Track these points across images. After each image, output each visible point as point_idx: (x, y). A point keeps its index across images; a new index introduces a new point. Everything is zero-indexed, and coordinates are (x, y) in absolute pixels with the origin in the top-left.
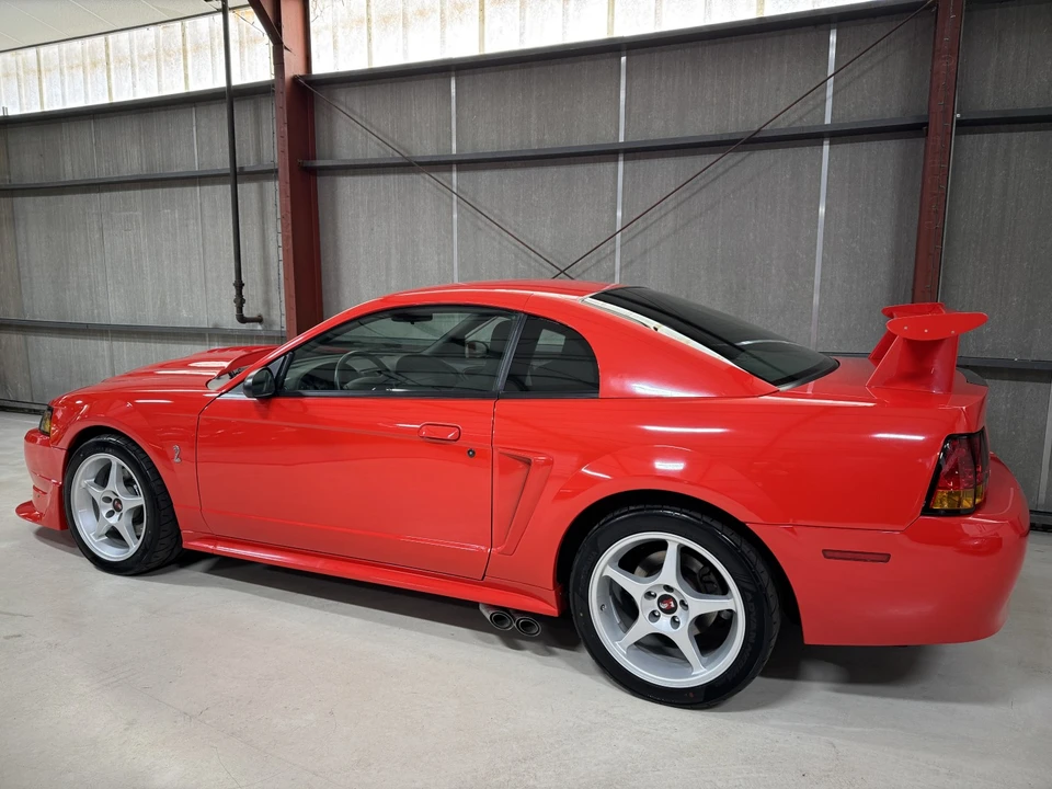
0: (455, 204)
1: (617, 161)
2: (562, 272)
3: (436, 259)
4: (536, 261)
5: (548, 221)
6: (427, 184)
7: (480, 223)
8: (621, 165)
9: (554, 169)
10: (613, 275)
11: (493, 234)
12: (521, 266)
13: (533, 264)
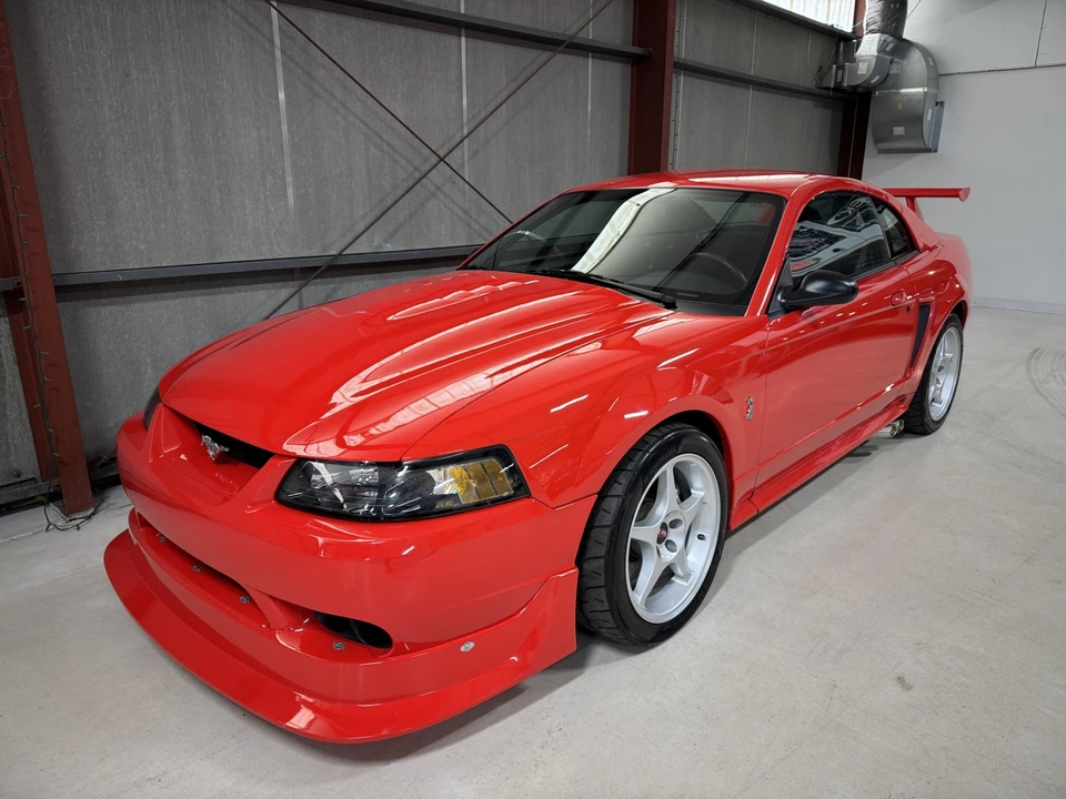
0: (278, 53)
1: (460, 36)
2: (442, 160)
3: (255, 136)
4: (389, 144)
5: (399, 95)
6: (230, 13)
7: (316, 87)
8: (463, 39)
9: (401, 30)
10: (463, 165)
11: (335, 104)
12: (372, 150)
13: (385, 148)
